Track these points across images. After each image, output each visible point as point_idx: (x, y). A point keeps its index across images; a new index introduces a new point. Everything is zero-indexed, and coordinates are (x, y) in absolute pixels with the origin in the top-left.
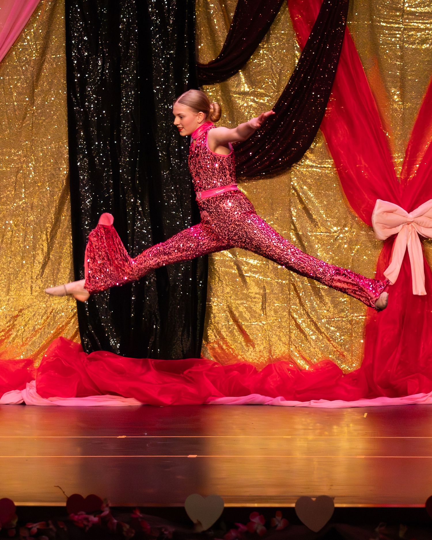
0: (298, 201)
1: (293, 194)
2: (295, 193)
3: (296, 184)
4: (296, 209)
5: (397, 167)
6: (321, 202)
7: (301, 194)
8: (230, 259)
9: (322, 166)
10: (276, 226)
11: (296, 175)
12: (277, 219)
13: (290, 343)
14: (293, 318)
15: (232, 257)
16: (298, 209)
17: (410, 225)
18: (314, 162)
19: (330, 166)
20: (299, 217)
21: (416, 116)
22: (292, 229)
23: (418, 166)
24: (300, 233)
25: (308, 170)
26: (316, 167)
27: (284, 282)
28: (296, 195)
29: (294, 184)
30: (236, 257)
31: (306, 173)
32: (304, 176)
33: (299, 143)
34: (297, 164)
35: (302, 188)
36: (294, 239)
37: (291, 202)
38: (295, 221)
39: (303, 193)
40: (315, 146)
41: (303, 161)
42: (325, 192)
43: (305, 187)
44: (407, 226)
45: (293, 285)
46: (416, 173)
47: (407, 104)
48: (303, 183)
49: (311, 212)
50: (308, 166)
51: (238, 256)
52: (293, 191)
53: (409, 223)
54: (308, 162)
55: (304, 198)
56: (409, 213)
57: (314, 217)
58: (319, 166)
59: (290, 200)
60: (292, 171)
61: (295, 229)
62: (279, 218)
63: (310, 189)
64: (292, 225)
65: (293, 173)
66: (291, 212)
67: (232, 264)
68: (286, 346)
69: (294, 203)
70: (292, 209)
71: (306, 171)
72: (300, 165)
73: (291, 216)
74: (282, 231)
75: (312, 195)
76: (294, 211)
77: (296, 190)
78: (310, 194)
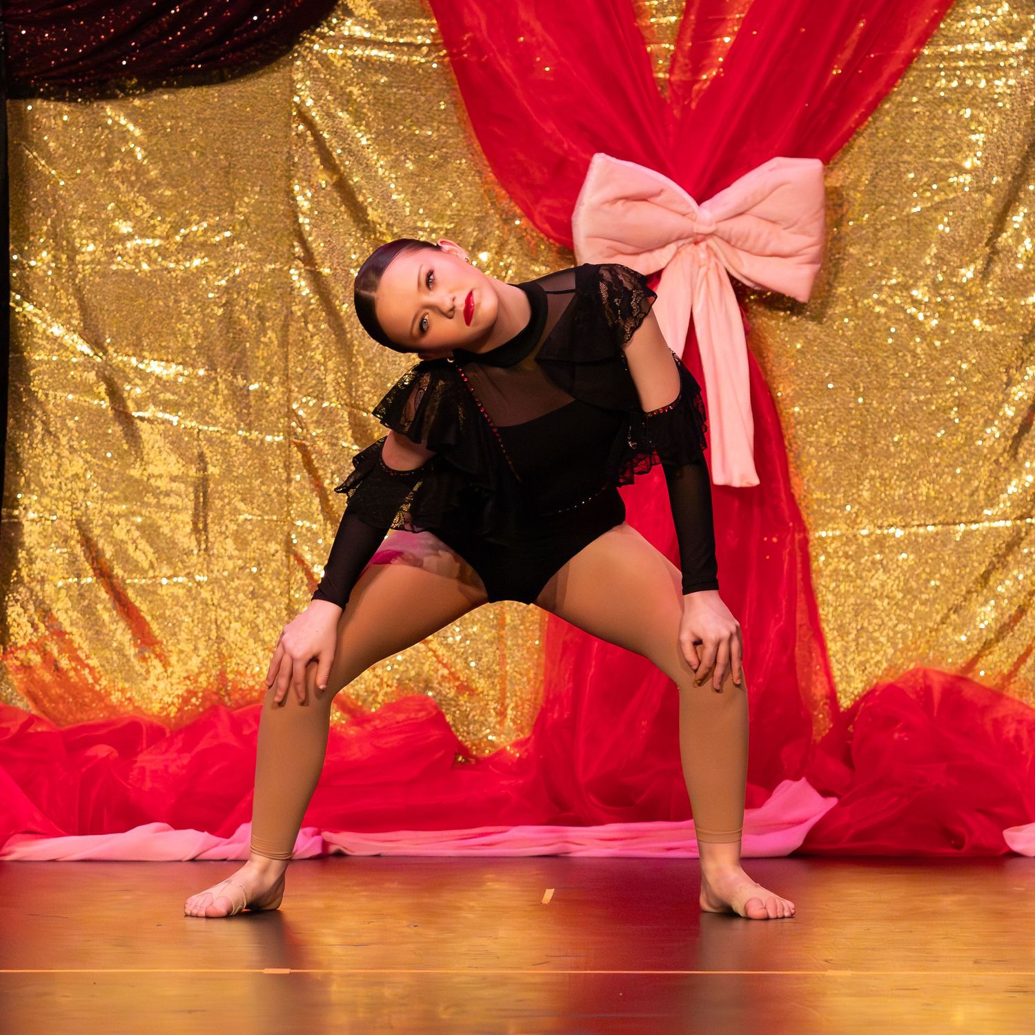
0: (318, 161)
1: (301, 136)
2: (309, 133)
3: (310, 102)
4: (310, 187)
5: (658, 43)
6: (396, 165)
7: (326, 135)
8: (82, 359)
9: (401, 40)
10: (242, 246)
11: (311, 72)
12: (246, 222)
14: (301, 561)
15: (91, 354)
16: (317, 189)
17: (703, 245)
18: (373, 25)
19: (428, 41)
20: (320, 216)
22: (299, 258)
23: (727, 40)
24: (326, 271)
25: (349, 53)
26: (379, 45)
27: (269, 438)
28: (310, 139)
29: (303, 102)
30: (105, 352)
31: (344, 65)
32: (339, 72)
34: (313, 32)
35: (330, 116)
36: (306, 292)
37: (294, 164)
38: (307, 228)
39: (334, 133)
41: (335, 21)
42: (409, 128)
43: (340, 114)
44: (691, 248)
45: (302, 448)
46: (722, 65)
48: (334, 100)
49: (361, 199)
50: (352, 41)
51: (111, 350)
52: (301, 127)
53: (698, 238)
54: (351, 28)
55: (339, 151)
56: (700, 202)
57: (372, 215)
58: (389, 40)
59: (290, 157)
60: (296, 59)
61: (308, 258)
62: (254, 219)
63: (358, 119)
64: (296, 244)
65: (298, 63)
66: (294, 199)
67: (92, 376)
69: (306, 167)
70: (297, 188)
71: (344, 57)
72: (322, 36)
73: (294, 212)
74: (262, 262)
75: (364, 142)
76: (305, 195)
77: (310, 124)
78: (359, 135)
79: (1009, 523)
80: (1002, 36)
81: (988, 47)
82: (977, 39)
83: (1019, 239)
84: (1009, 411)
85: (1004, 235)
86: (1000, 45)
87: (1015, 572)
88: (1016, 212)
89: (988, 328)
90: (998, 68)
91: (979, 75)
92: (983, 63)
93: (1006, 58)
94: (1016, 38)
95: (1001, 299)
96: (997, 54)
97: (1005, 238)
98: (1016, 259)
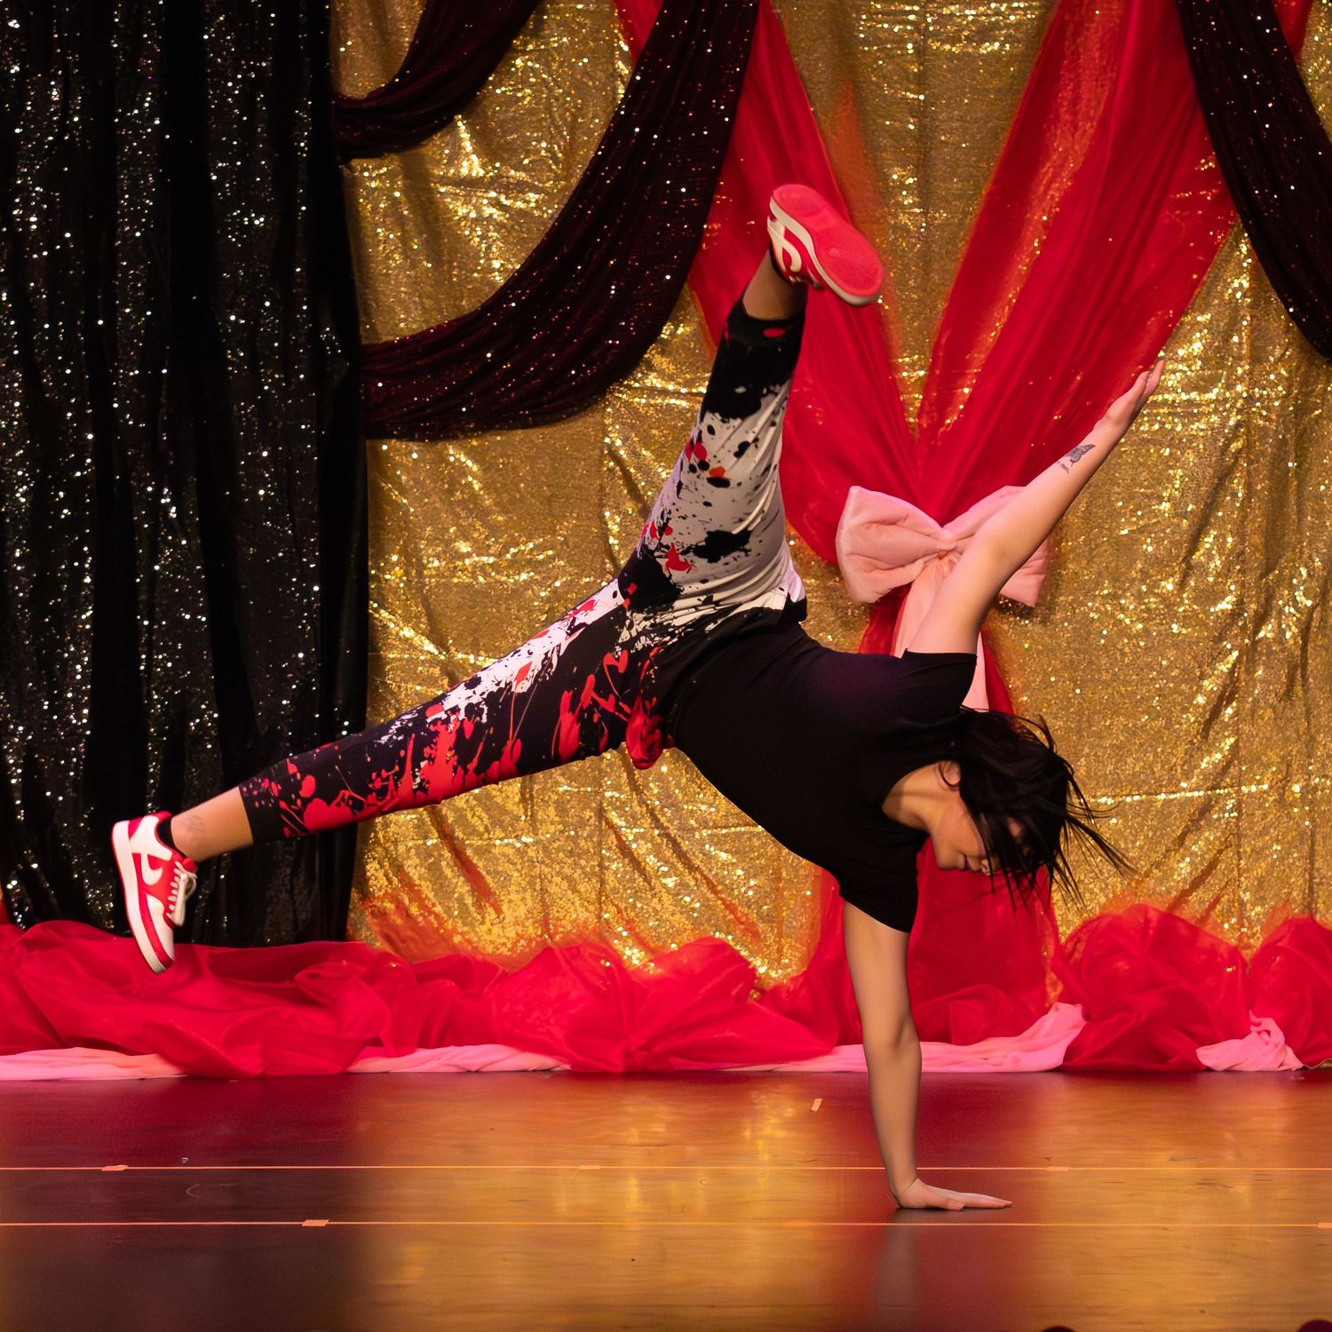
0: (625, 492)
1: (611, 470)
2: (618, 468)
3: (618, 443)
4: (619, 513)
5: (910, 393)
7: (632, 470)
8: (429, 656)
9: (694, 391)
10: (562, 563)
11: (617, 417)
12: (566, 542)
13: (603, 898)
14: (611, 826)
15: (436, 653)
16: (625, 515)
17: (946, 559)
18: (671, 378)
20: (626, 537)
21: (962, 247)
22: (609, 573)
23: (966, 391)
25: (652, 402)
26: (677, 394)
28: (619, 473)
29: (613, 442)
30: (448, 651)
31: (647, 412)
32: (643, 418)
33: (628, 325)
34: (621, 384)
35: (635, 454)
37: (606, 495)
38: (617, 548)
39: (638, 469)
40: (673, 334)
41: (640, 375)
43: (644, 452)
44: (936, 562)
46: (962, 412)
47: (937, 215)
48: (639, 441)
50: (653, 392)
51: (453, 649)
52: (612, 464)
53: (942, 554)
54: (653, 380)
55: (643, 484)
56: (942, 525)
58: (684, 390)
59: (602, 488)
60: (606, 406)
62: (571, 540)
63: (659, 457)
64: (607, 560)
65: (609, 410)
66: (606, 524)
67: (437, 671)
68: (592, 908)
69: (614, 496)
70: (607, 514)
71: (648, 405)
72: (629, 387)
73: (605, 533)
74: (580, 577)
75: (664, 475)
76: (614, 520)
77: (618, 461)
78: (660, 470)
79: (1202, 793)
80: (1196, 388)
81: (1184, 397)
82: (1174, 390)
83: (1210, 557)
84: (1200, 700)
85: (1198, 553)
86: (1194, 395)
87: (1207, 834)
88: (1207, 534)
89: (1184, 631)
90: (1194, 415)
91: (1176, 420)
92: (1179, 410)
93: (1199, 405)
94: (1206, 390)
95: (1195, 607)
96: (1190, 403)
97: (1198, 557)
98: (1207, 574)
